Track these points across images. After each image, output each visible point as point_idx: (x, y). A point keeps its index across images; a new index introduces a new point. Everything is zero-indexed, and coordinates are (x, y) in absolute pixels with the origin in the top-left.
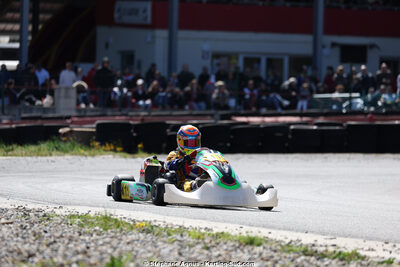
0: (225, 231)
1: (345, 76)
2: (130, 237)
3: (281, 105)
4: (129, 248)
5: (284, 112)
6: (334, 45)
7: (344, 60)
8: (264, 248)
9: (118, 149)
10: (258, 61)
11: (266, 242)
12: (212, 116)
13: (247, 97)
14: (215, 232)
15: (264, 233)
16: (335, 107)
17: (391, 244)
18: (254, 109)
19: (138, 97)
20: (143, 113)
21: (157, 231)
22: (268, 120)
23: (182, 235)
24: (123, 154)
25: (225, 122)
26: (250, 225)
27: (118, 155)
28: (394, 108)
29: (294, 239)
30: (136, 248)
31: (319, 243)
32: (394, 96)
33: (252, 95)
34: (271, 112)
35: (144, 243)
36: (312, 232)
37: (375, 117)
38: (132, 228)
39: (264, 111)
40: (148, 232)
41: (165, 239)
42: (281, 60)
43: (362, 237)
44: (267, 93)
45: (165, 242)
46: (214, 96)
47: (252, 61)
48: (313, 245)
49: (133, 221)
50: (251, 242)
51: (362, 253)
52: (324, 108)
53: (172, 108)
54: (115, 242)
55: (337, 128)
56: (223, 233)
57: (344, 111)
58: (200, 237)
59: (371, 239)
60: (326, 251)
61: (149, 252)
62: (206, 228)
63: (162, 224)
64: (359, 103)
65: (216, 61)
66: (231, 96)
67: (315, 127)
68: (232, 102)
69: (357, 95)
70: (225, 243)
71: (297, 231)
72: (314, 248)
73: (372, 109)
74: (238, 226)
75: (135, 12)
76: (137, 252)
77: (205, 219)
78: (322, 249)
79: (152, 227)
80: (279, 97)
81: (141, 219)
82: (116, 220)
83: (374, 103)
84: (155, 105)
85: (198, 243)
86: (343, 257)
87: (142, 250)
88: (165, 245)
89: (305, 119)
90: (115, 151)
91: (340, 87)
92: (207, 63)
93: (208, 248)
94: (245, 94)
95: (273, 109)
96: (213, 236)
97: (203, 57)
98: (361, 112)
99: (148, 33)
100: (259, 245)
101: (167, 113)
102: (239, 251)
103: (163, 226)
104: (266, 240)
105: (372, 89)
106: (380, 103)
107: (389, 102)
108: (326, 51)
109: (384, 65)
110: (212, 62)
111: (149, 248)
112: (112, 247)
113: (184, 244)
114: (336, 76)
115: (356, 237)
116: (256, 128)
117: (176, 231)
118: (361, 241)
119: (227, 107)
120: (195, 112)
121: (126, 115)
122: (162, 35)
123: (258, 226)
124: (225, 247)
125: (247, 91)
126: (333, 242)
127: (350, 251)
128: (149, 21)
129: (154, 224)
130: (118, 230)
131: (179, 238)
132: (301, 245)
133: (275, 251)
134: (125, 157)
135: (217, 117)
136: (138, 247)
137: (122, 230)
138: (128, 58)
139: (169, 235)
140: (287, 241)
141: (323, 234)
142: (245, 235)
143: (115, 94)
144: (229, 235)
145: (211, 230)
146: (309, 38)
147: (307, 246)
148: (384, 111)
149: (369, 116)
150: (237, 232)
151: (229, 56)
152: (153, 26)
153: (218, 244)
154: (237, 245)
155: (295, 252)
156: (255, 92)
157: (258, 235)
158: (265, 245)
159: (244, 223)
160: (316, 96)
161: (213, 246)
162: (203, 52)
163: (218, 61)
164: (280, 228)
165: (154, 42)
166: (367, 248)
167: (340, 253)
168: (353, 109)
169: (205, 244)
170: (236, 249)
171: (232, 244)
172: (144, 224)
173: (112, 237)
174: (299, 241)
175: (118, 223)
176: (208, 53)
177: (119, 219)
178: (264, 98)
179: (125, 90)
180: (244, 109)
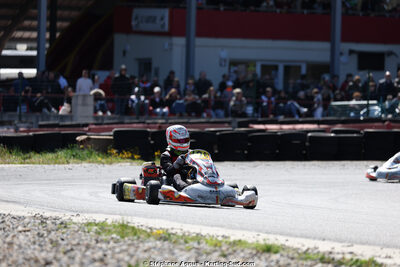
0: (243, 238)
2: (147, 245)
3: (298, 112)
4: (146, 255)
5: (301, 120)
6: (351, 52)
7: (361, 67)
8: (282, 255)
9: (136, 157)
10: (276, 68)
12: (229, 123)
13: (265, 104)
14: (232, 239)
15: (280, 240)
16: (352, 114)
18: (271, 116)
19: (155, 105)
20: (160, 121)
21: (174, 238)
22: (285, 127)
23: (199, 243)
24: (140, 161)
25: (243, 129)
26: (267, 233)
27: (135, 162)
29: (312, 246)
30: (153, 256)
31: (336, 250)
33: (269, 103)
35: (161, 251)
36: (330, 240)
37: (392, 124)
38: (149, 236)
39: (281, 118)
40: (165, 239)
41: (182, 247)
42: (300, 67)
43: (379, 245)
44: (285, 100)
45: (182, 250)
46: (232, 103)
47: (269, 69)
48: (331, 253)
49: (150, 228)
50: (268, 249)
51: (379, 261)
52: (341, 115)
53: (190, 115)
54: (132, 250)
55: (355, 135)
56: (240, 241)
57: (362, 118)
58: (217, 245)
59: (388, 247)
60: (343, 258)
61: (166, 259)
62: (223, 236)
63: (179, 231)
64: (377, 110)
65: (233, 69)
66: (248, 103)
67: (332, 135)
68: (250, 110)
69: (375, 102)
70: (242, 251)
71: (314, 238)
72: (332, 256)
73: (390, 116)
74: (255, 234)
75: (152, 19)
76: (154, 259)
77: (222, 226)
78: (338, 257)
79: (169, 235)
80: (296, 105)
81: (158, 227)
82: (133, 228)
83: (391, 110)
84: (172, 113)
85: (215, 251)
86: (360, 265)
87: (159, 258)
88: (183, 253)
89: (322, 126)
90: (132, 158)
91: (357, 94)
92: (225, 70)
93: (225, 256)
94: (263, 102)
95: (291, 116)
96: (230, 244)
97: (221, 65)
98: (378, 120)
99: (165, 41)
100: (276, 252)
102: (256, 258)
103: (180, 233)
104: (283, 248)
105: (390, 97)
106: (398, 111)
108: (343, 59)
110: (230, 69)
111: (166, 256)
112: (129, 255)
113: (201, 251)
115: (374, 244)
116: (274, 136)
117: (193, 239)
118: (378, 249)
119: (244, 115)
120: (212, 120)
121: (144, 123)
122: (179, 42)
123: (276, 233)
124: (242, 254)
125: (264, 98)
126: (350, 249)
127: (367, 259)
128: (167, 28)
129: (170, 231)
130: (135, 238)
131: (196, 245)
132: (318, 252)
133: (292, 259)
135: (234, 124)
136: (155, 255)
137: (139, 238)
138: (146, 66)
139: (186, 242)
140: (304, 249)
141: (341, 241)
142: (262, 242)
143: (133, 101)
144: (245, 243)
145: (228, 237)
146: (326, 45)
147: (324, 254)
149: (386, 123)
150: (254, 240)
151: (247, 63)
152: (170, 34)
153: (235, 251)
154: (254, 252)
155: (312, 259)
156: (273, 99)
157: (276, 242)
158: (282, 252)
159: (260, 231)
160: (334, 103)
161: (230, 254)
162: (221, 59)
163: (236, 68)
164: (297, 236)
165: (171, 49)
166: (384, 255)
167: (357, 261)
168: (371, 115)
169: (222, 251)
170: (253, 256)
171: (249, 251)
172: (161, 232)
173: (129, 245)
174: (316, 248)
175: (135, 231)
176: (225, 61)
177: (136, 225)
178: (281, 105)
179: (142, 98)
180: (262, 117)
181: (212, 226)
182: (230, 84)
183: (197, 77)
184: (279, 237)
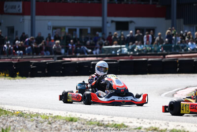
0: (59, 115)
1: (117, 37)
2: (12, 119)
3: (87, 52)
4: (11, 124)
5: (88, 55)
6: (112, 21)
7: (117, 29)
8: (78, 123)
9: (7, 75)
10: (75, 30)
11: (79, 120)
12: (53, 58)
13: (70, 48)
14: (54, 115)
16: (113, 52)
17: (140, 120)
18: (74, 54)
19: (16, 49)
20: (19, 57)
21: (25, 115)
22: (81, 59)
23: (37, 117)
24: (9, 78)
25: (59, 61)
26: (71, 112)
27: (6, 78)
28: (143, 52)
29: (93, 118)
30: (15, 124)
31: (105, 120)
32: (142, 46)
33: (72, 47)
34: (82, 55)
35: (19, 122)
36: (102, 114)
37: (133, 57)
38: (13, 114)
39: (78, 55)
40: (21, 116)
41: (29, 119)
42: (87, 30)
43: (126, 117)
44: (80, 46)
45: (29, 121)
47: (72, 31)
48: (102, 121)
49: (14, 111)
50: (72, 120)
51: (126, 124)
52: (108, 52)
54: (4, 122)
55: (115, 62)
56: (58, 116)
57: (118, 54)
58: (46, 118)
59: (131, 117)
60: (109, 124)
61: (21, 126)
62: (50, 114)
64: (125, 50)
65: (54, 31)
66: (62, 48)
68: (63, 51)
69: (124, 46)
70: (59, 121)
71: (94, 114)
72: (103, 122)
73: (132, 53)
74: (65, 112)
75: (14, 7)
76: (15, 126)
77: (49, 109)
78: (106, 123)
79: (23, 114)
80: (86, 48)
81: (17, 110)
82: (5, 111)
83: (132, 50)
84: (24, 53)
85: (45, 121)
86: (117, 127)
87: (18, 125)
88: (30, 122)
89: (99, 58)
90: (5, 76)
91: (116, 42)
92: (50, 32)
93: (50, 124)
94: (69, 47)
95: (83, 54)
96: (53, 117)
97: (48, 29)
98: (126, 55)
99: (21, 18)
100: (76, 121)
101: (31, 57)
102: (65, 124)
103: (28, 113)
104: (79, 119)
105: (131, 43)
106: (135, 50)
107: (140, 49)
108: (109, 25)
109: (138, 31)
110: (53, 31)
111: (21, 124)
112: (3, 124)
113: (39, 122)
114: (113, 37)
115: (124, 116)
116: (75, 64)
117: (34, 116)
119: (60, 54)
120: (45, 56)
121: (11, 58)
122: (27, 18)
123: (75, 112)
124: (59, 123)
125: (70, 45)
126: (112, 119)
127: (120, 123)
128: (21, 11)
129: (23, 112)
130: (6, 115)
131: (36, 119)
132: (96, 121)
133: (84, 124)
134: (10, 79)
135: (56, 58)
136: (16, 124)
137: (8, 115)
138: (11, 30)
139: (31, 117)
140: (89, 119)
141: (107, 115)
142: (68, 116)
143: (5, 48)
144: (61, 117)
145: (52, 114)
146: (100, 18)
147: (99, 121)
148: (137, 54)
149: (130, 56)
150: (65, 115)
151: (61, 28)
152: (23, 14)
153: (55, 121)
154: (65, 121)
155: (93, 124)
156: (74, 45)
157: (76, 116)
158: (79, 121)
159: (68, 111)
160: (104, 47)
161: (53, 123)
162: (48, 26)
163: (55, 31)
164: (86, 113)
165: (24, 22)
166: (129, 122)
167: (115, 124)
168: (122, 53)
169: (49, 121)
170: (64, 123)
171: (62, 121)
172: (19, 112)
173: (3, 119)
174: (95, 119)
175: (6, 112)
176: (50, 27)
177: (6, 110)
178: (78, 48)
179: (10, 46)
180: (69, 54)
181: (44, 109)
182: (52, 38)
183: (36, 35)
184: (77, 114)
